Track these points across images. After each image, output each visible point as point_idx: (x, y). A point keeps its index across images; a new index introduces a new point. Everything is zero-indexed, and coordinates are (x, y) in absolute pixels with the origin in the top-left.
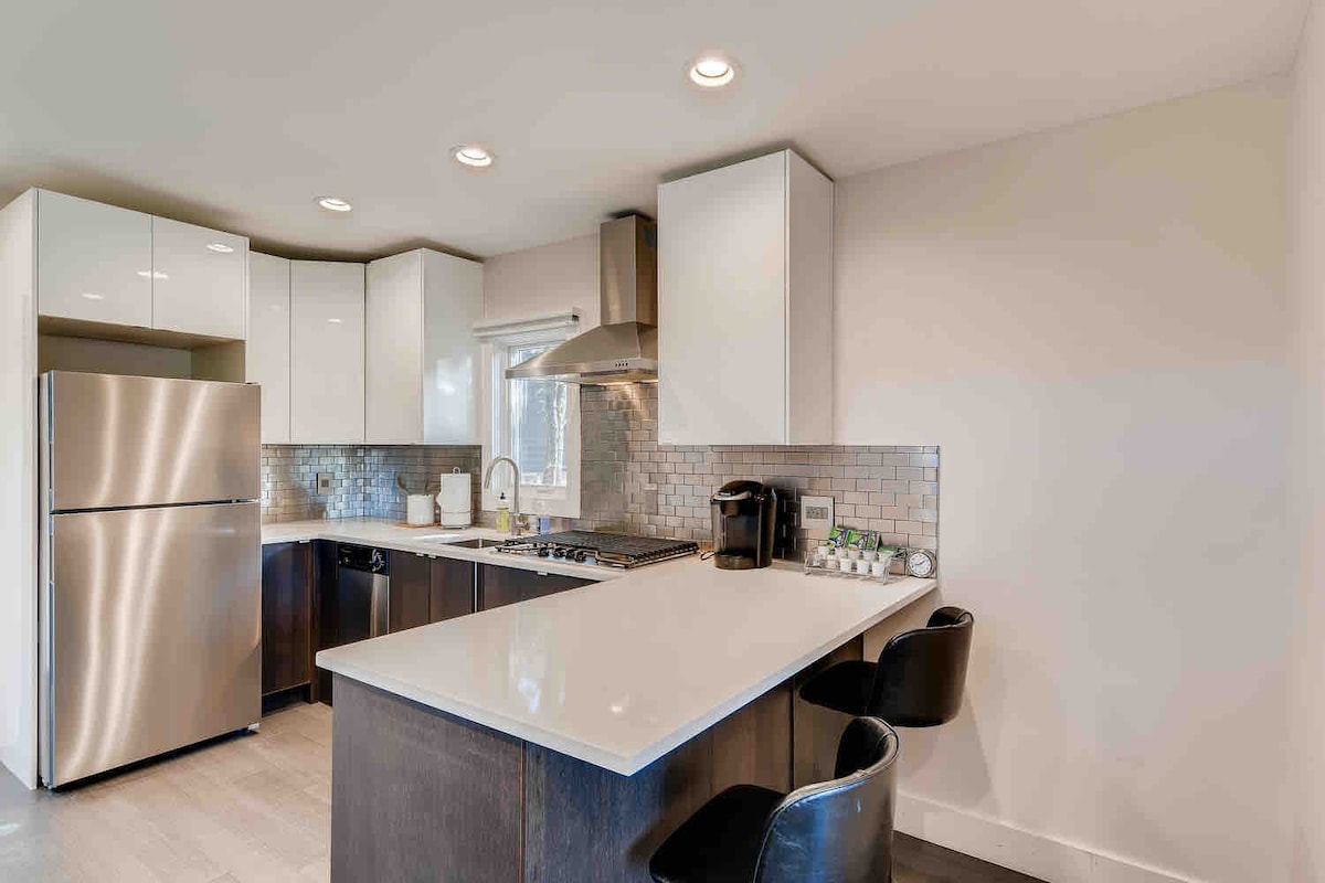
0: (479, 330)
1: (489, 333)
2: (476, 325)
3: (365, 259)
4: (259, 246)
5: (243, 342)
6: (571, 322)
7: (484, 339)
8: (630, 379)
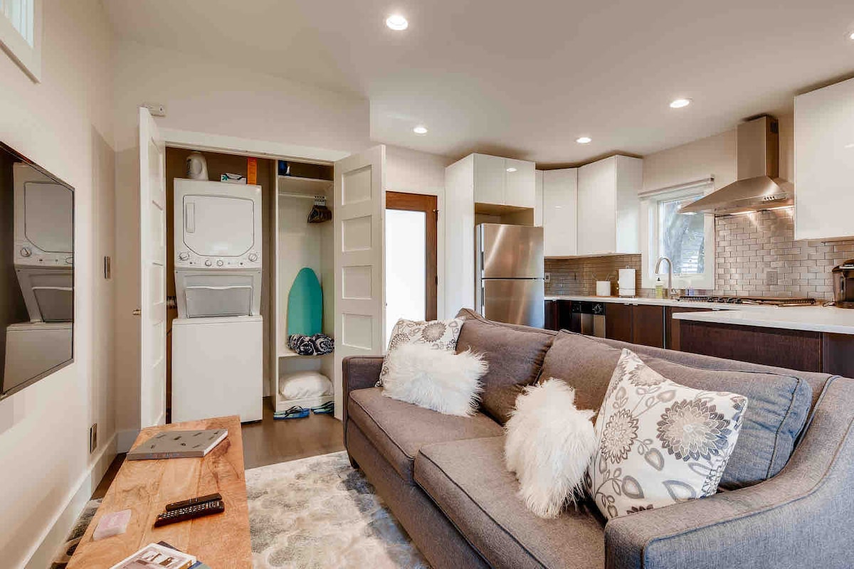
0: (641, 194)
1: (646, 195)
2: (640, 191)
3: (578, 165)
4: (540, 167)
5: (533, 209)
6: (709, 182)
7: (643, 199)
8: (754, 208)
